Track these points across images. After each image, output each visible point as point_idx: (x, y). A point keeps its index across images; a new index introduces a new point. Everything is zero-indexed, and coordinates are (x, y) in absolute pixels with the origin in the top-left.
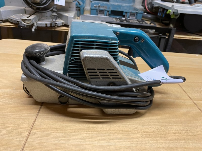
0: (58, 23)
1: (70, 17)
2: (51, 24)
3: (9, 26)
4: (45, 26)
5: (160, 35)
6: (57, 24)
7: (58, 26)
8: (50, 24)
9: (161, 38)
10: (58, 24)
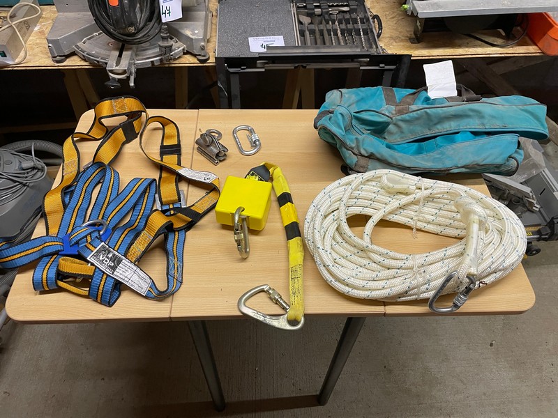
0: (175, 53)
1: (196, 39)
2: (161, 60)
3: (80, 67)
4: (150, 66)
5: (381, 65)
6: (171, 55)
7: (175, 59)
8: (159, 60)
9: (383, 71)
10: (175, 55)
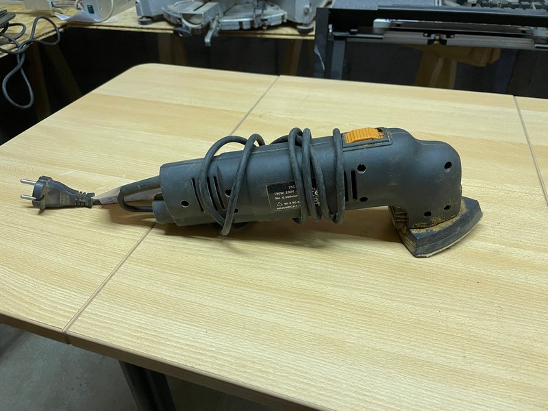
0: (271, 18)
2: (252, 22)
3: (164, 31)
4: (237, 28)
6: (266, 20)
7: (270, 27)
8: (249, 23)
10: (269, 20)
